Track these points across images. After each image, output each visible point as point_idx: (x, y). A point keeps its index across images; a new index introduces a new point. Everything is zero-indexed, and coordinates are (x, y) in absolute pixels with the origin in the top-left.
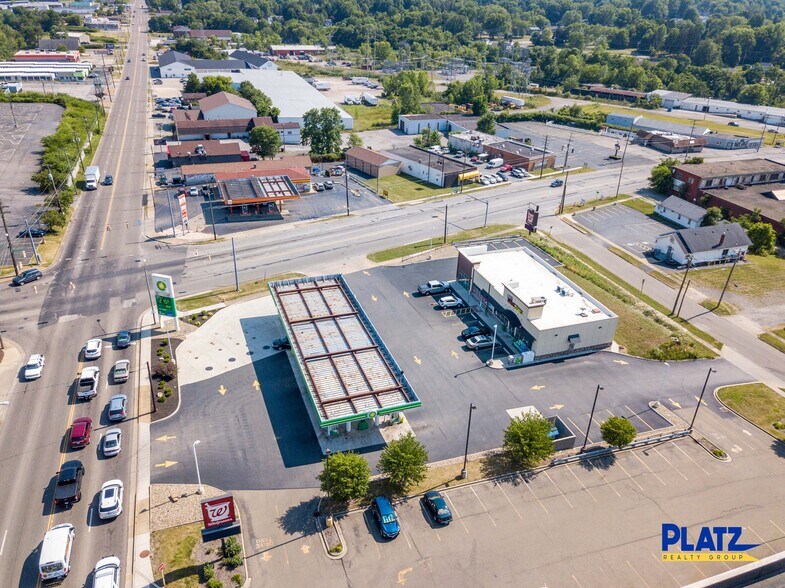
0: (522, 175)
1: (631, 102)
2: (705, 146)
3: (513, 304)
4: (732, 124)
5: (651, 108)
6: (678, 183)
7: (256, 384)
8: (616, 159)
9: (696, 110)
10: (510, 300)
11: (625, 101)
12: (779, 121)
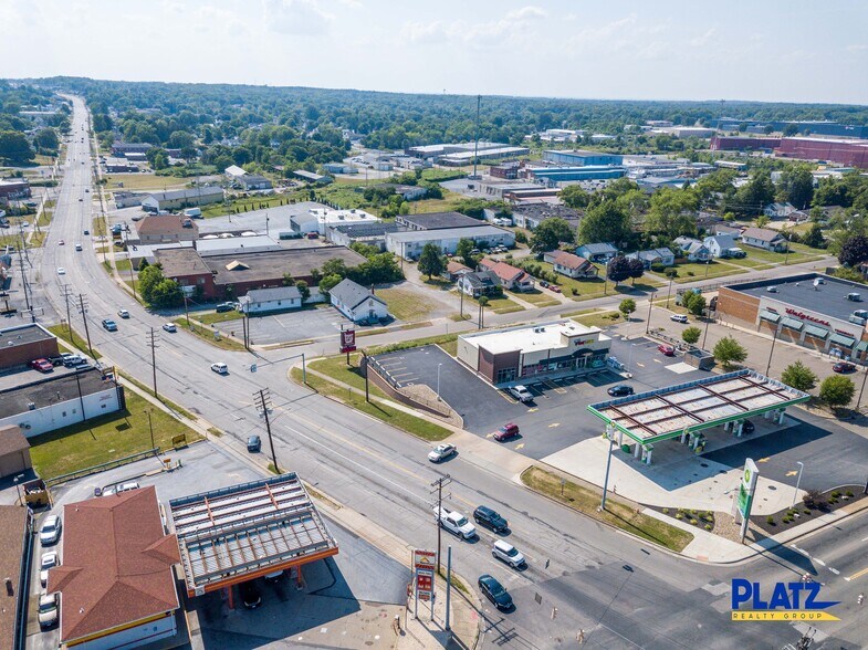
3: (583, 343)
6: (187, 289)
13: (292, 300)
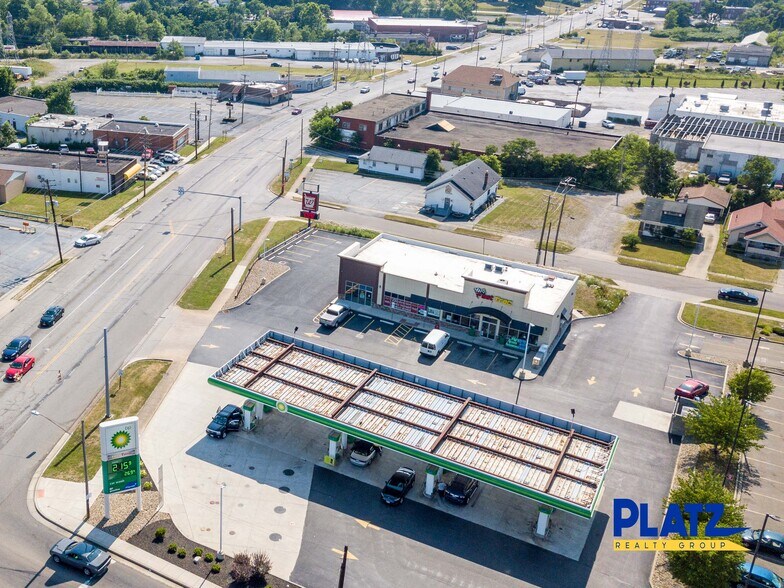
0: (176, 159)
1: (151, 54)
2: (294, 92)
3: (490, 298)
4: (275, 65)
5: (178, 59)
6: (348, 133)
7: (365, 524)
8: (233, 121)
9: (221, 55)
10: (482, 294)
11: (143, 54)
12: (309, 57)
13: (412, 168)
